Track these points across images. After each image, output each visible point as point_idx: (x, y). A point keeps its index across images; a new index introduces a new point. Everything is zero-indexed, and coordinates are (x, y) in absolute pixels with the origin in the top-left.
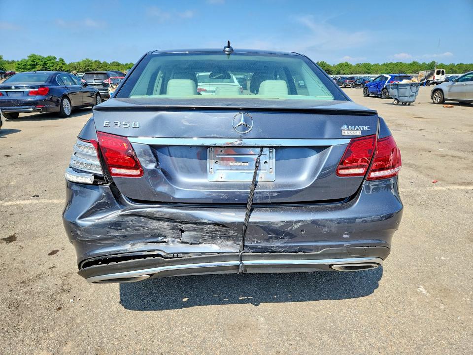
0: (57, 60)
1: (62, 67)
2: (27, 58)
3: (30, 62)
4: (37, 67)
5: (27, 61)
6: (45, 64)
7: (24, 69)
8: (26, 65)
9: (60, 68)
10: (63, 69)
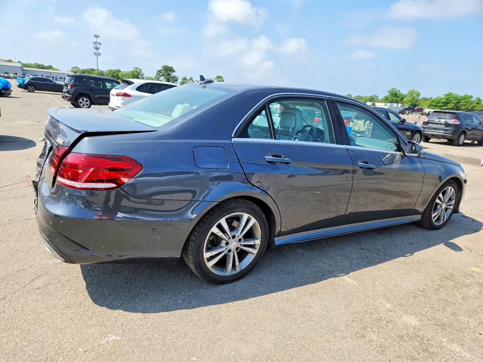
0: (472, 99)
1: (475, 107)
2: (442, 96)
3: (444, 100)
4: (449, 105)
5: (442, 99)
6: (458, 102)
7: (435, 106)
8: (438, 103)
9: (472, 108)
10: (475, 109)
